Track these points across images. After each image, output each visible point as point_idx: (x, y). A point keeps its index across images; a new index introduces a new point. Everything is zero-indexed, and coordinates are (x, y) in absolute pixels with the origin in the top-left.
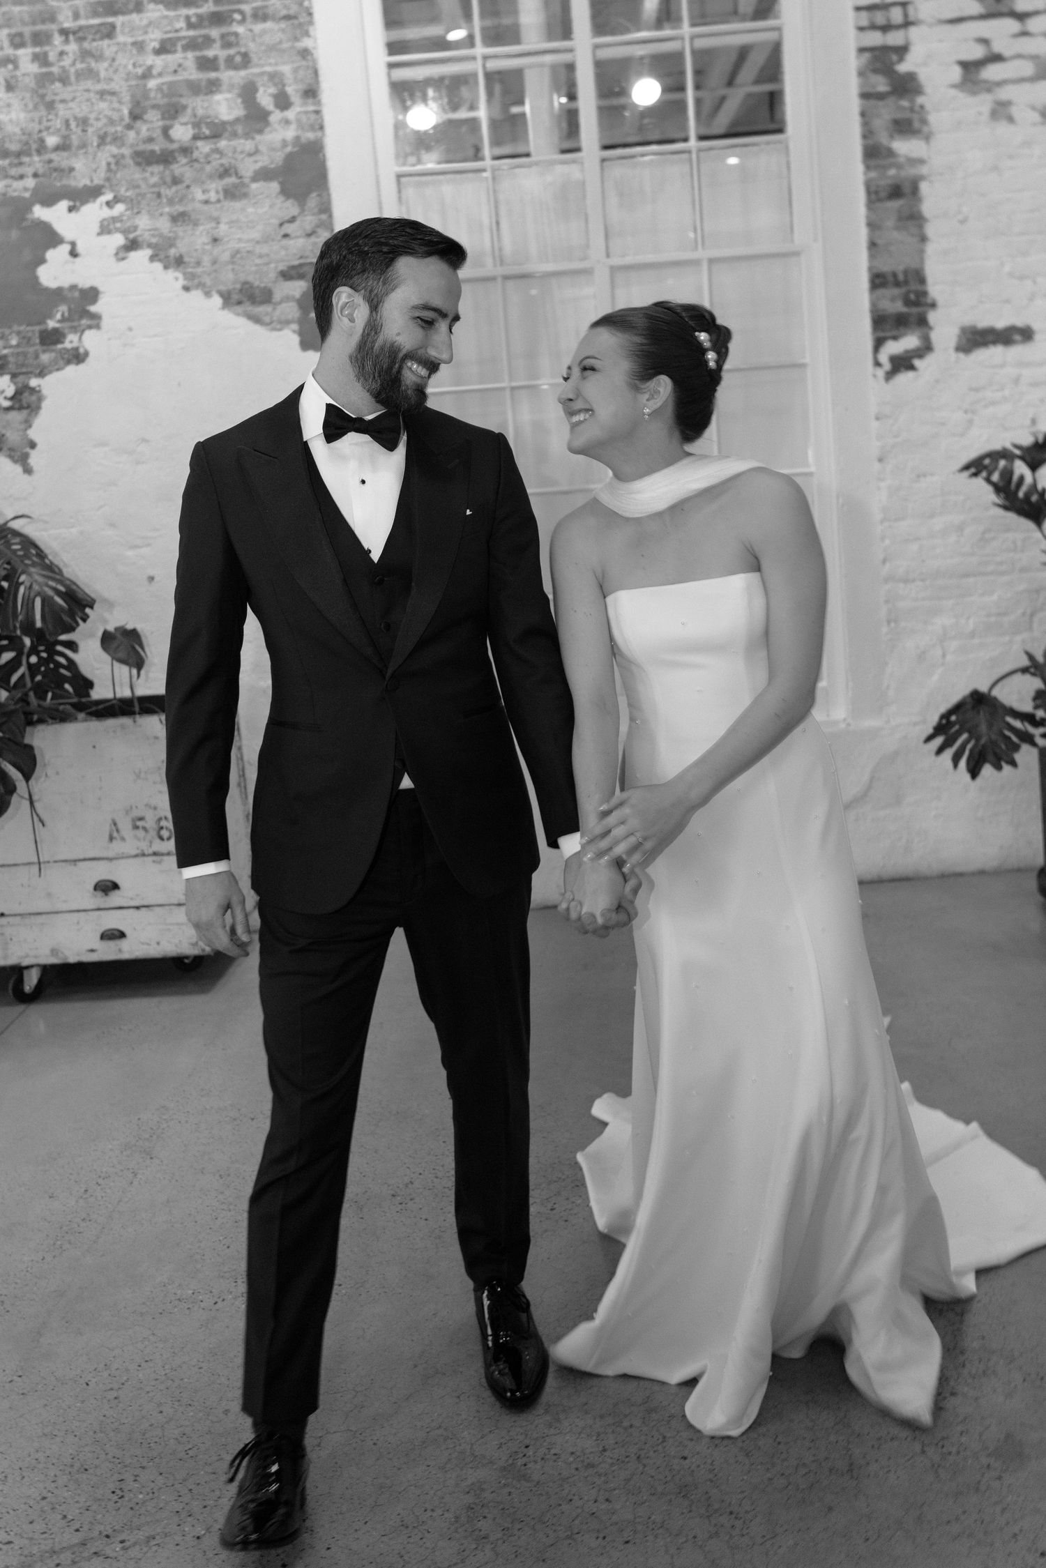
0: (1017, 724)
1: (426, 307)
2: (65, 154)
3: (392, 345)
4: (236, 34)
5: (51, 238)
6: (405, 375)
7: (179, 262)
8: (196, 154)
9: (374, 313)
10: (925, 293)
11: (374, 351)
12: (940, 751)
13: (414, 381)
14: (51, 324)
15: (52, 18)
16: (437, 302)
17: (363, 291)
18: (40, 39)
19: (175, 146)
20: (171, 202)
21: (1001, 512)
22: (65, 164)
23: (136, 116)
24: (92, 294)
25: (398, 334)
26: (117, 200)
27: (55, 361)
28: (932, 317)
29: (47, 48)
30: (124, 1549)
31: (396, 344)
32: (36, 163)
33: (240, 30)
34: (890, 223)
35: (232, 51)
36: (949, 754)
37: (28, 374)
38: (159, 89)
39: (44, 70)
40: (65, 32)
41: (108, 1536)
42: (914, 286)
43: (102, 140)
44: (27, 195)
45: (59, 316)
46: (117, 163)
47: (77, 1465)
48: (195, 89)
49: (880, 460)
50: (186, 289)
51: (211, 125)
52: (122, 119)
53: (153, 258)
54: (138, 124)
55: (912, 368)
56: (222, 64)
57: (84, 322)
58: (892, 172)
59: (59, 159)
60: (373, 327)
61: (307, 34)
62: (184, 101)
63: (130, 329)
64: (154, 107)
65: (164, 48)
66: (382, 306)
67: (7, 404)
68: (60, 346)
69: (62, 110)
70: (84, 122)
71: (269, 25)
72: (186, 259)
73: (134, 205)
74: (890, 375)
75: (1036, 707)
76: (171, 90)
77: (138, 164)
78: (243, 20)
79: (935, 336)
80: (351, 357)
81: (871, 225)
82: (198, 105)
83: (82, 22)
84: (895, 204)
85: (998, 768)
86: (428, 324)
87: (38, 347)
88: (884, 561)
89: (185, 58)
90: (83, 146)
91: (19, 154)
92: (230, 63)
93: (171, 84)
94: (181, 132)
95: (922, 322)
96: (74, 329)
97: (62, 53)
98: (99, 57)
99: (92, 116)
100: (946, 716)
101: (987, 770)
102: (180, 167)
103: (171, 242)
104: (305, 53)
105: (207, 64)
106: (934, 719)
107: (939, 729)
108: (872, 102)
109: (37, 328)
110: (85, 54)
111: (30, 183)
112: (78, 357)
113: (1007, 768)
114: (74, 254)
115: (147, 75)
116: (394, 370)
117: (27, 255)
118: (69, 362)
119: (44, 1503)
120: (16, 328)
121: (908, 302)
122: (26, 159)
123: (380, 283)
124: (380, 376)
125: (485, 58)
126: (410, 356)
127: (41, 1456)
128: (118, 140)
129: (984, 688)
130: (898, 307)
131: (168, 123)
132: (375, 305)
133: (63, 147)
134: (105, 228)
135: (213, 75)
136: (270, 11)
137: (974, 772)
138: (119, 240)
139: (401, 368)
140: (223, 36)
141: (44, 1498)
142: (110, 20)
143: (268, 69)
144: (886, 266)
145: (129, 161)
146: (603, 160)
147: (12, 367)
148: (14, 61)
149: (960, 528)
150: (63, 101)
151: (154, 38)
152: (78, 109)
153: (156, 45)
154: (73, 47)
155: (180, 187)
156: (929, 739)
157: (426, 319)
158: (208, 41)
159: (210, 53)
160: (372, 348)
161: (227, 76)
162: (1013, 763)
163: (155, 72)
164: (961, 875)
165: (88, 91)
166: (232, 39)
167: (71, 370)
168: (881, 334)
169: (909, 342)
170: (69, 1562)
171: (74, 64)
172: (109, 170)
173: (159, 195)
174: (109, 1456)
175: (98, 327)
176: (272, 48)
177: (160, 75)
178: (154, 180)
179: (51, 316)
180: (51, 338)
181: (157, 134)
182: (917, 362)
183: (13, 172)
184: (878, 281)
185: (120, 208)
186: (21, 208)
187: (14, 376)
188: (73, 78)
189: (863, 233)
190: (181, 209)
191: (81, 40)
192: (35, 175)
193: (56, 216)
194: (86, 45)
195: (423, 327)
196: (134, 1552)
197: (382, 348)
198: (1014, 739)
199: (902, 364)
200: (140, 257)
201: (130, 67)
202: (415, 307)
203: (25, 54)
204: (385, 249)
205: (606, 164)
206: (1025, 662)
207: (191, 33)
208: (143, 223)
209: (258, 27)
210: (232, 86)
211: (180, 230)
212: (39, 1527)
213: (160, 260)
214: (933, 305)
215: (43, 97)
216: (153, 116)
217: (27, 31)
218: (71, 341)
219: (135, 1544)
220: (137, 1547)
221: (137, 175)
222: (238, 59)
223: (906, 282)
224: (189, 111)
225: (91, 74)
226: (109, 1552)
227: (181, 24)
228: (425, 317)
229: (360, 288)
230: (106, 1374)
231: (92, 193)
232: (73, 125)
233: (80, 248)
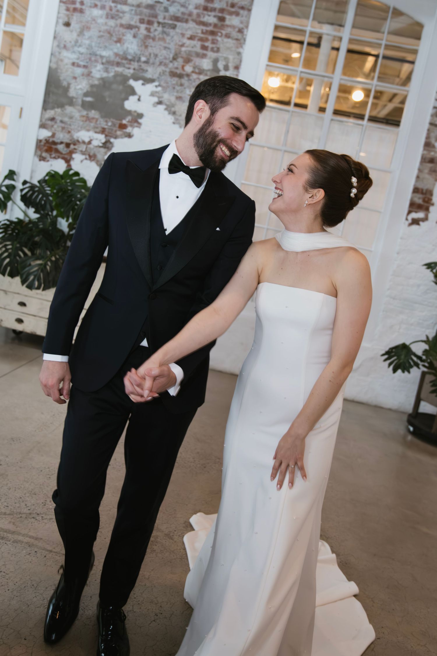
0: (415, 359)
1: (238, 119)
2: (146, 65)
3: (215, 132)
4: (217, 40)
5: (133, 92)
6: (218, 150)
7: (174, 113)
8: (191, 78)
9: (212, 116)
10: (431, 200)
11: (206, 133)
12: (385, 360)
13: (221, 156)
14: (124, 122)
15: (156, 16)
16: (244, 119)
17: (210, 104)
18: (150, 23)
19: (184, 73)
20: (177, 92)
21: (434, 284)
22: (145, 68)
23: (174, 59)
24: (141, 116)
25: (220, 128)
26: (159, 85)
27: (121, 135)
28: (431, 209)
29: (151, 27)
30: (42, 519)
31: (217, 132)
32: (135, 65)
33: (219, 39)
34: (426, 171)
35: (214, 46)
36: (388, 362)
37: (111, 137)
38: (185, 52)
39: (148, 34)
40: (159, 23)
41: (38, 514)
42: (428, 196)
43: (161, 63)
44: (129, 75)
45: (127, 120)
46: (163, 73)
47: (33, 492)
48: (198, 55)
49: (398, 253)
50: (174, 123)
51: (199, 69)
52: (169, 58)
53: (166, 109)
54: (175, 62)
55: (418, 224)
56: (209, 49)
57: (136, 124)
58: (432, 153)
59: (144, 66)
60: (209, 122)
61: (242, 47)
62: (192, 58)
63: (150, 131)
64: (182, 57)
65: (191, 38)
66: (216, 114)
67: (101, 145)
68: (125, 130)
69: (150, 50)
70: (156, 56)
71: (229, 40)
72: (177, 113)
73: (165, 89)
74: (410, 224)
75: (423, 355)
76: (189, 54)
77: (170, 75)
78: (221, 36)
79: (430, 216)
80: (194, 135)
81: (420, 170)
82: (197, 61)
83: (166, 21)
84: (430, 165)
85: (403, 372)
86: (236, 129)
87: (117, 129)
88: (389, 289)
89: (197, 44)
90: (153, 64)
91: (131, 60)
92: (212, 50)
93: (190, 51)
94: (188, 69)
95: (427, 209)
96: (131, 126)
97: (156, 30)
98: (168, 35)
99: (159, 54)
100: (392, 349)
101: (399, 371)
102: (184, 81)
103: (173, 106)
104: (239, 54)
105: (204, 48)
106: (387, 349)
107: (387, 353)
108: (433, 127)
109: (119, 122)
110: (164, 32)
111: (132, 71)
112: (129, 136)
113: (406, 373)
114: (139, 100)
115: (183, 45)
116: (212, 146)
117: (123, 96)
118: (126, 137)
119: (20, 499)
120: (112, 119)
121: (424, 201)
122: (132, 63)
123: (219, 102)
124: (204, 147)
125: (301, 72)
126: (223, 141)
127: (22, 486)
128: (166, 65)
129: (408, 343)
130: (420, 201)
131: (185, 64)
132: (213, 112)
133: (146, 62)
134: (153, 94)
135: (205, 52)
136: (232, 35)
137: (395, 371)
138: (156, 99)
139: (216, 146)
140: (213, 40)
141: (21, 498)
142: (176, 23)
143: (225, 55)
144: (420, 186)
145: (167, 74)
146: (332, 120)
147: (106, 133)
148: (138, 28)
149: (419, 286)
150: (151, 46)
151: (189, 33)
152: (155, 50)
153: (189, 36)
154: (160, 29)
155: (182, 88)
156: (383, 355)
157: (236, 125)
158: (207, 40)
159: (206, 44)
160: (206, 131)
161: (210, 54)
162: (409, 372)
163: (186, 45)
164: (381, 408)
165: (160, 45)
166: (215, 41)
167: (126, 140)
168: (411, 209)
169: (420, 215)
170: (24, 517)
171: (159, 34)
172: (160, 74)
173: (174, 88)
174: (44, 493)
175: (139, 127)
176: (228, 48)
177: (187, 47)
178: (174, 82)
179: (124, 119)
180: (123, 127)
181: (180, 67)
182: (421, 223)
183: (127, 66)
184: (416, 190)
185: (159, 89)
186: (126, 79)
187: (106, 136)
188: (157, 39)
189: (415, 172)
190: (180, 95)
191: (163, 27)
192: (134, 69)
193: (137, 85)
194: (165, 29)
195: (233, 130)
196: (45, 521)
197: (210, 132)
198: (412, 363)
199: (416, 222)
200: (162, 107)
201: (177, 41)
202: (232, 118)
203: (143, 27)
204: (227, 87)
205: (333, 122)
206: (425, 339)
207: (202, 36)
208: (166, 97)
209: (226, 40)
210: (210, 58)
211: (178, 102)
212: (18, 505)
213: (168, 111)
214: (433, 204)
215: (145, 43)
216: (180, 60)
217: (146, 19)
218: (129, 130)
219: (46, 519)
220: (47, 520)
221: (169, 79)
222: (215, 49)
223: (425, 194)
224: (193, 62)
225: (163, 39)
226: (37, 518)
227: (200, 31)
228: (236, 124)
229: (209, 103)
230: (48, 470)
231: (152, 81)
232: (152, 55)
233: (142, 99)
